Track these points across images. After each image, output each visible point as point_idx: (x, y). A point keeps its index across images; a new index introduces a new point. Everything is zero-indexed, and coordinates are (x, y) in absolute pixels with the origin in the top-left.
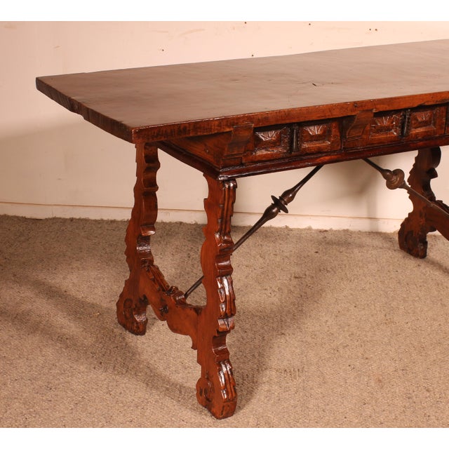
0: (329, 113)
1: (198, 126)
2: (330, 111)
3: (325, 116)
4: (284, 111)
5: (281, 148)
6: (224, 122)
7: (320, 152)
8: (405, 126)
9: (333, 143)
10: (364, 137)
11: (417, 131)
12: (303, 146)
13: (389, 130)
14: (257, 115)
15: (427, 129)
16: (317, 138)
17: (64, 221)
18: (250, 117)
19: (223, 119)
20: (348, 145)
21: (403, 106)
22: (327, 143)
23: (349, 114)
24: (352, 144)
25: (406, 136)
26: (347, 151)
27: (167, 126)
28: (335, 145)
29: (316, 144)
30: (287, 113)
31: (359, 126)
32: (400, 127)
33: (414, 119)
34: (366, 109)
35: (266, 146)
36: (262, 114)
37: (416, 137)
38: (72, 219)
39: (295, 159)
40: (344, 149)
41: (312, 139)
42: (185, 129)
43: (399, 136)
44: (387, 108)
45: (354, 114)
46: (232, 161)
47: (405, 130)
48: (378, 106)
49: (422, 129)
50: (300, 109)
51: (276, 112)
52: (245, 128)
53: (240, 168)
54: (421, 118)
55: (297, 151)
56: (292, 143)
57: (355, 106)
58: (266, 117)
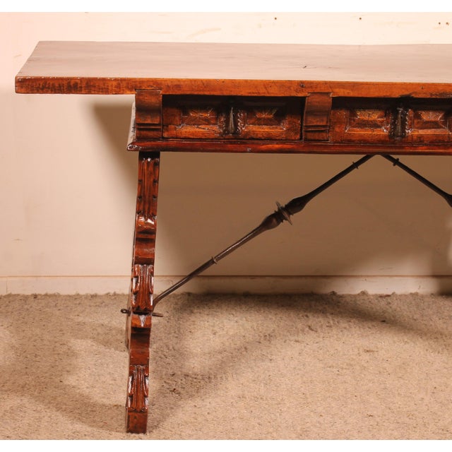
0: (264, 91)
1: (92, 84)
2: (266, 88)
3: (259, 93)
4: (202, 81)
5: (216, 128)
6: (124, 84)
7: (270, 139)
8: (399, 123)
9: (288, 130)
10: (337, 129)
11: (421, 132)
12: (248, 128)
13: (375, 125)
14: (166, 80)
15: (438, 132)
16: (267, 122)
17: (25, 298)
18: (157, 83)
19: (122, 80)
20: (310, 136)
21: (374, 93)
22: (281, 129)
23: (294, 94)
24: (316, 136)
25: (403, 136)
26: (309, 143)
27: (53, 79)
28: (292, 134)
29: (264, 130)
30: (207, 84)
31: (316, 112)
32: (394, 124)
33: (418, 117)
34: (318, 90)
35: (196, 122)
36: (172, 80)
37: (420, 140)
38: (35, 296)
39: (233, 142)
40: (306, 140)
41: (260, 122)
42: (76, 84)
43: (392, 136)
44: (352, 94)
45: (300, 95)
46: (151, 134)
47: (399, 128)
48: (337, 90)
49: (429, 132)
50: (223, 81)
51: (191, 81)
52: (151, 94)
53: (159, 142)
54: (428, 116)
55: (236, 133)
56: (227, 122)
57: (302, 85)
58: (177, 84)
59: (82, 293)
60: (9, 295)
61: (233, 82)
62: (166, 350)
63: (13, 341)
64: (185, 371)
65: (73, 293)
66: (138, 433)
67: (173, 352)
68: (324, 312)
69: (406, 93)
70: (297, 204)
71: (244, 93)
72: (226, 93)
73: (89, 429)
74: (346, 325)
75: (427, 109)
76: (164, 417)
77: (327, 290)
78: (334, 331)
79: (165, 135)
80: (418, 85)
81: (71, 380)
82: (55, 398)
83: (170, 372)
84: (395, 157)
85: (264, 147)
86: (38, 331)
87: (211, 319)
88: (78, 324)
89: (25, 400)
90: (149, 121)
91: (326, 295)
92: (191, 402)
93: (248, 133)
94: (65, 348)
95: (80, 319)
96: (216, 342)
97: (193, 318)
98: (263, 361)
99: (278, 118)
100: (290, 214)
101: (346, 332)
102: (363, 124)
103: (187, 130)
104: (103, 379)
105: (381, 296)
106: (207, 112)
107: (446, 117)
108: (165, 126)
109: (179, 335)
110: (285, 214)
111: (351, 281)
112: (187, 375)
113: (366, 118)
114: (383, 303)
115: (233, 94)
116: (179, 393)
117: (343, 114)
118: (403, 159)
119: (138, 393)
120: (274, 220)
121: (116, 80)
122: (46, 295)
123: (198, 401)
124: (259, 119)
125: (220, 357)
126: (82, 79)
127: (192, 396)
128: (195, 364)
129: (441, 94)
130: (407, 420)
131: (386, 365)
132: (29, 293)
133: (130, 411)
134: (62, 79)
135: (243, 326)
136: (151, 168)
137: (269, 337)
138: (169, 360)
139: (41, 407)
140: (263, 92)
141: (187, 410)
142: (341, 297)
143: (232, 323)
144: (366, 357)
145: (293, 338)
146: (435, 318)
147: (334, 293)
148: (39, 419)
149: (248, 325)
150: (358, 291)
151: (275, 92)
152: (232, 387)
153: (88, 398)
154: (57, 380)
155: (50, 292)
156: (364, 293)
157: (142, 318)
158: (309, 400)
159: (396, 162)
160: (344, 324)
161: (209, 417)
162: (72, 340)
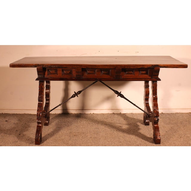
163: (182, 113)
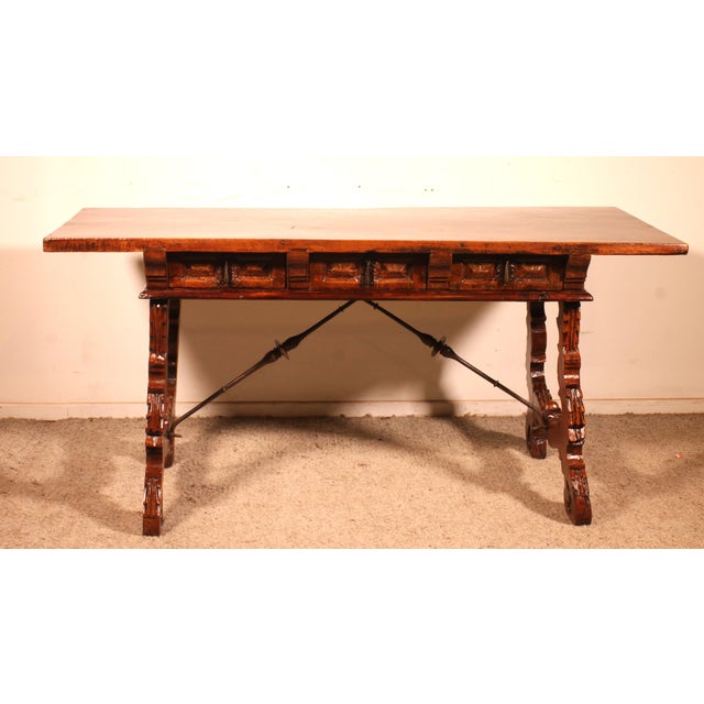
4: (198, 240)
5: (213, 279)
6: (133, 243)
7: (259, 288)
8: (367, 274)
9: (275, 280)
10: (316, 279)
11: (387, 281)
12: (241, 279)
13: (348, 276)
14: (168, 240)
15: (401, 281)
16: (257, 274)
17: (83, 421)
18: (161, 242)
19: (132, 240)
20: (293, 285)
21: (344, 249)
22: (269, 280)
23: (276, 250)
24: (299, 285)
25: (372, 285)
26: (293, 290)
27: (75, 240)
28: (278, 283)
29: (255, 280)
30: (203, 242)
31: (296, 265)
32: (363, 275)
33: (384, 268)
34: (296, 247)
35: (197, 274)
36: (173, 240)
37: (387, 288)
38: (91, 420)
39: (229, 291)
40: (290, 288)
41: (251, 274)
42: (93, 244)
43: (362, 284)
44: (325, 250)
45: (281, 251)
46: (159, 284)
47: (368, 278)
48: (312, 247)
49: (394, 281)
50: (217, 240)
51: (189, 240)
52: (157, 251)
53: (166, 291)
54: (392, 268)
55: (230, 283)
56: (223, 274)
57: (283, 243)
58: (178, 243)
59: (131, 416)
60: (70, 419)
61: (225, 240)
62: (191, 465)
63: (65, 457)
64: (203, 483)
65: (123, 417)
66: (152, 535)
67: (197, 467)
68: (331, 432)
69: (371, 249)
70: (293, 342)
71: (234, 249)
72: (219, 250)
73: (113, 532)
74: (348, 443)
75: (392, 262)
76: (177, 522)
77: (337, 413)
78: (337, 448)
79: (171, 285)
80: (381, 242)
81: (106, 491)
82: (89, 506)
83: (191, 483)
84: (375, 302)
85: (254, 295)
86: (87, 449)
87: (235, 438)
88: (123, 443)
89: (64, 508)
90: (156, 274)
91: (336, 417)
92: (203, 510)
93: (241, 283)
94: (107, 464)
95: (125, 439)
96: (234, 458)
97: (219, 438)
98: (271, 473)
99: (266, 271)
100: (286, 350)
101: (346, 449)
102: (338, 275)
103: (190, 281)
104: (133, 489)
105: (382, 418)
106: (205, 266)
107: (407, 268)
108: (171, 278)
109: (205, 452)
110: (283, 351)
111: (358, 405)
112: (204, 486)
113: (340, 270)
114: (383, 424)
115: (225, 251)
116: (195, 502)
117: (321, 266)
118: (381, 304)
119: (152, 502)
120: (274, 356)
121: (127, 240)
122: (101, 418)
123: (209, 509)
124: (250, 271)
125: (235, 470)
126: (98, 240)
127: (205, 504)
128: (213, 477)
129: (401, 249)
130: (383, 524)
131: (374, 477)
132: (86, 417)
133: (145, 517)
134: (82, 240)
135: (260, 444)
136: (160, 314)
137: (280, 454)
138: (193, 473)
139: (76, 513)
140: (250, 249)
141: (198, 516)
142: (349, 419)
143: (252, 442)
144: (360, 470)
145: (300, 454)
146: (425, 436)
147: (342, 416)
148: (72, 524)
149: (265, 444)
150: (363, 415)
151: (260, 249)
152: (240, 496)
153: (117, 505)
154: (94, 491)
155: (104, 416)
156: (368, 416)
157: (155, 439)
158: (304, 507)
159: (376, 306)
160: (346, 442)
161: (215, 522)
162: (115, 457)
163: (600, 416)
